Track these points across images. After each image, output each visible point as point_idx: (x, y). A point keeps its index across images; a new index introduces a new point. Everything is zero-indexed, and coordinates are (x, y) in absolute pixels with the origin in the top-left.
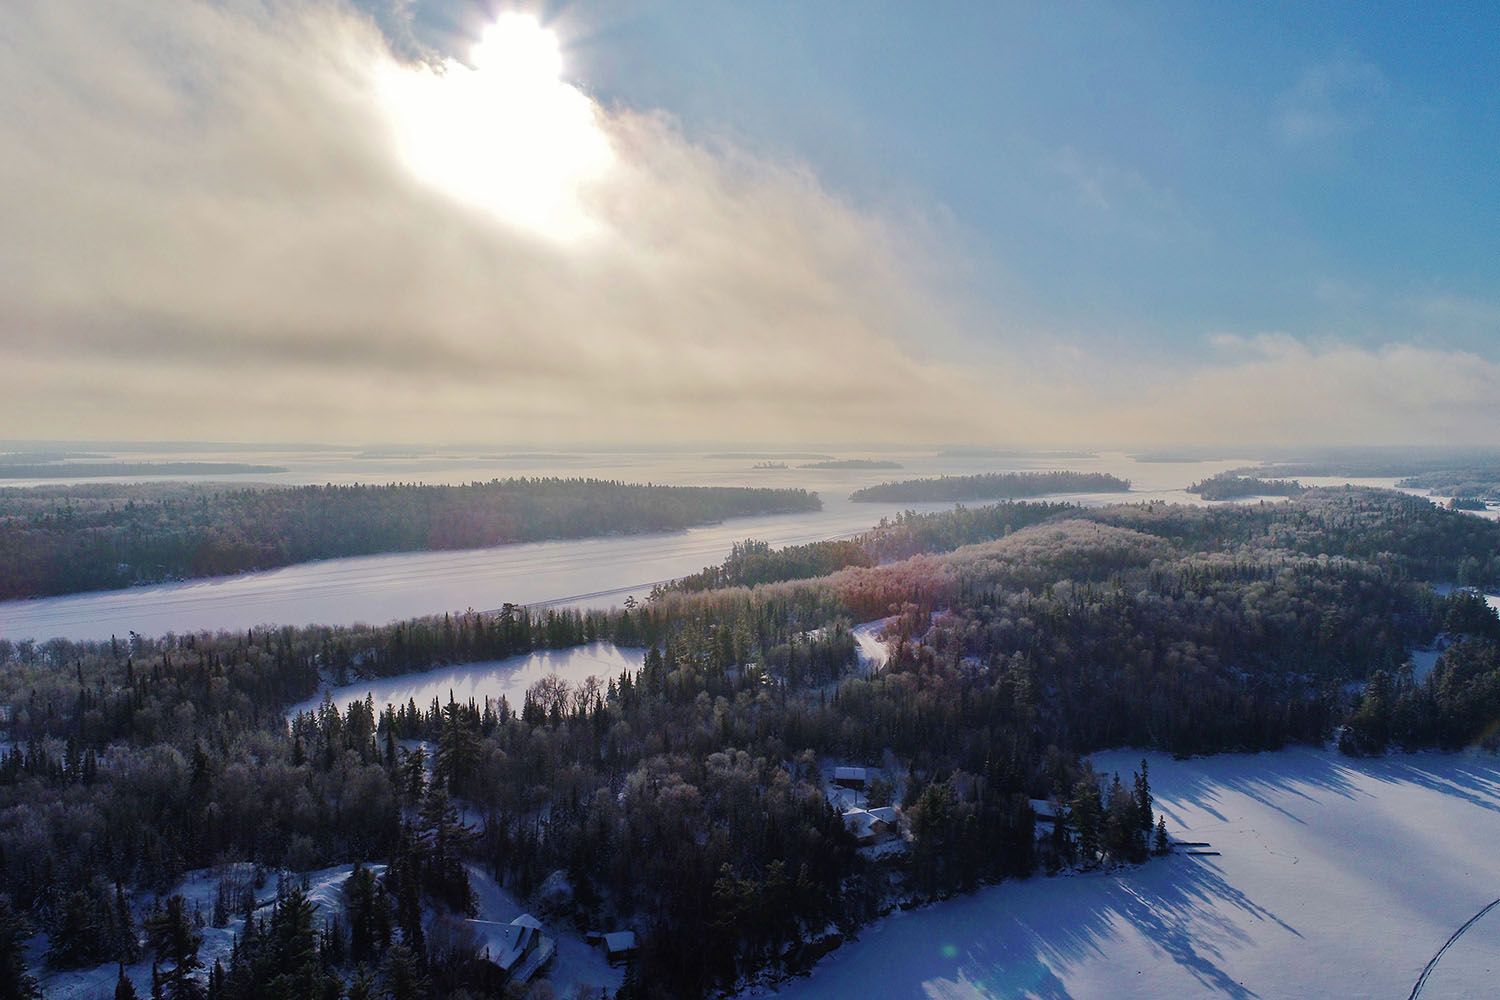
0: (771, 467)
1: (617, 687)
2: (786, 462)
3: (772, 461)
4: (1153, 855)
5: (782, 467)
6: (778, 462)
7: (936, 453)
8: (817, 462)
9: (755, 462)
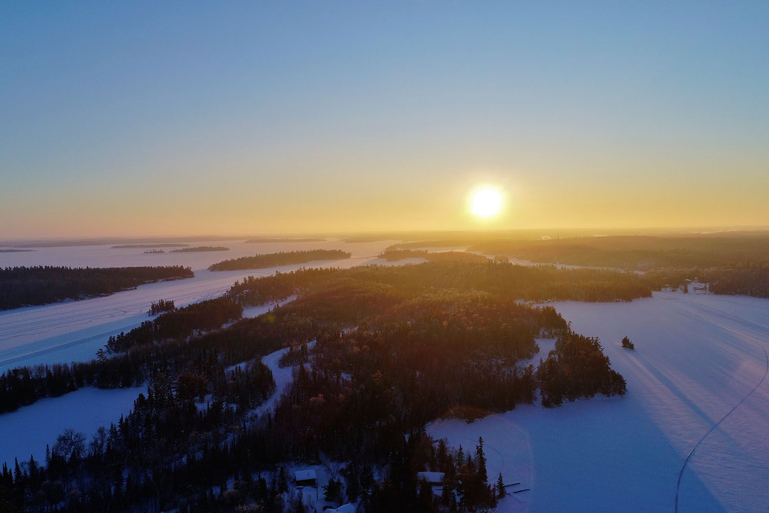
0: (155, 252)
1: (118, 429)
2: (163, 249)
3: (155, 249)
4: (498, 499)
5: (161, 252)
6: (158, 249)
7: (244, 241)
8: (181, 248)
9: (145, 250)
